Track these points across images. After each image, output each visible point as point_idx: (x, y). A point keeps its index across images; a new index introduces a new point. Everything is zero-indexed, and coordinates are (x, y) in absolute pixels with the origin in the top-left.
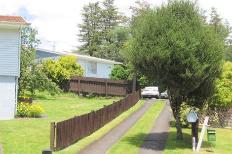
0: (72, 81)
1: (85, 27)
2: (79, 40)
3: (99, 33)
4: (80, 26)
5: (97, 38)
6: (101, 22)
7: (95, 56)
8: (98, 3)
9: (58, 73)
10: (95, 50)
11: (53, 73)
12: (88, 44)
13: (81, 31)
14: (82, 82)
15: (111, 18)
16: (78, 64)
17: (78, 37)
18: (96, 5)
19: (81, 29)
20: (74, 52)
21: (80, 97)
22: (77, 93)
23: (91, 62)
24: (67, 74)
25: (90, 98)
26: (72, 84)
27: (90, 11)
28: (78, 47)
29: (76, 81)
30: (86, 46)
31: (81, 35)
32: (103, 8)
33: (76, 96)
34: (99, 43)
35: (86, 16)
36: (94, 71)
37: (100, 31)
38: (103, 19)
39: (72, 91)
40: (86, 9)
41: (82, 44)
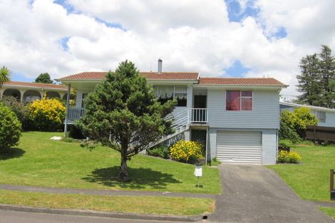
0: (308, 130)
1: (303, 78)
2: (299, 90)
3: (318, 83)
4: (298, 77)
5: (316, 88)
6: (319, 72)
7: (315, 105)
8: (315, 55)
9: (295, 123)
10: (315, 99)
11: (290, 123)
12: (308, 94)
13: (300, 82)
14: (317, 131)
15: (329, 68)
16: (312, 115)
17: (298, 88)
18: (314, 57)
19: (300, 80)
20: (295, 101)
21: (316, 145)
22: (313, 141)
23: (321, 112)
24: (303, 124)
25: (325, 145)
26: (307, 133)
27: (308, 63)
28: (298, 97)
29: (312, 130)
30: (305, 96)
31: (300, 86)
32: (321, 59)
33: (312, 144)
34: (318, 92)
35: (305, 67)
36: (323, 120)
37: (319, 81)
38: (321, 70)
39: (308, 139)
40: (304, 61)
41: (302, 94)
